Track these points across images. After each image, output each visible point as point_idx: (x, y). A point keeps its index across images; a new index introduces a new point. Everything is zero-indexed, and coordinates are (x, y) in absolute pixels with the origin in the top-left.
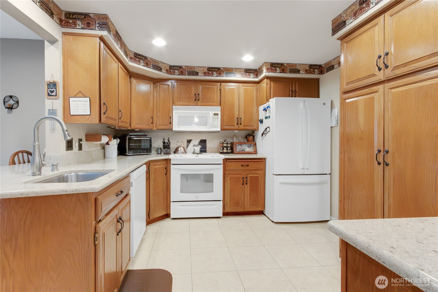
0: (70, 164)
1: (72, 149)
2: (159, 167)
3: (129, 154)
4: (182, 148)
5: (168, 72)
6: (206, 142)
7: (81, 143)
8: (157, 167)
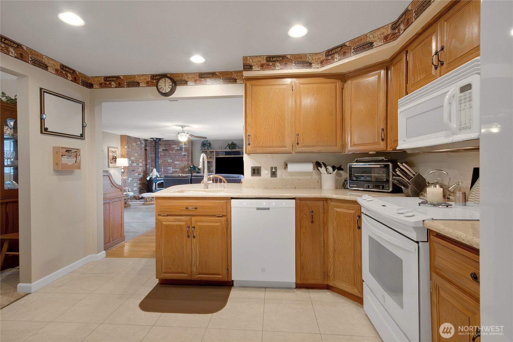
1: (260, 176)
2: (345, 211)
5: (387, 39)
7: (273, 171)
8: (340, 211)
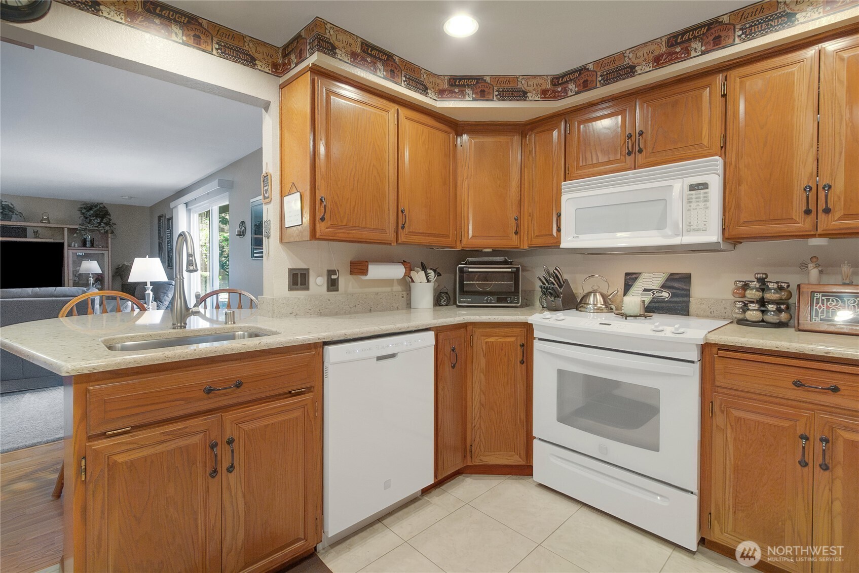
0: (294, 314)
1: (308, 289)
2: (501, 340)
3: (460, 304)
4: (599, 297)
5: (546, 95)
6: (689, 282)
7: (332, 278)
8: (493, 340)
